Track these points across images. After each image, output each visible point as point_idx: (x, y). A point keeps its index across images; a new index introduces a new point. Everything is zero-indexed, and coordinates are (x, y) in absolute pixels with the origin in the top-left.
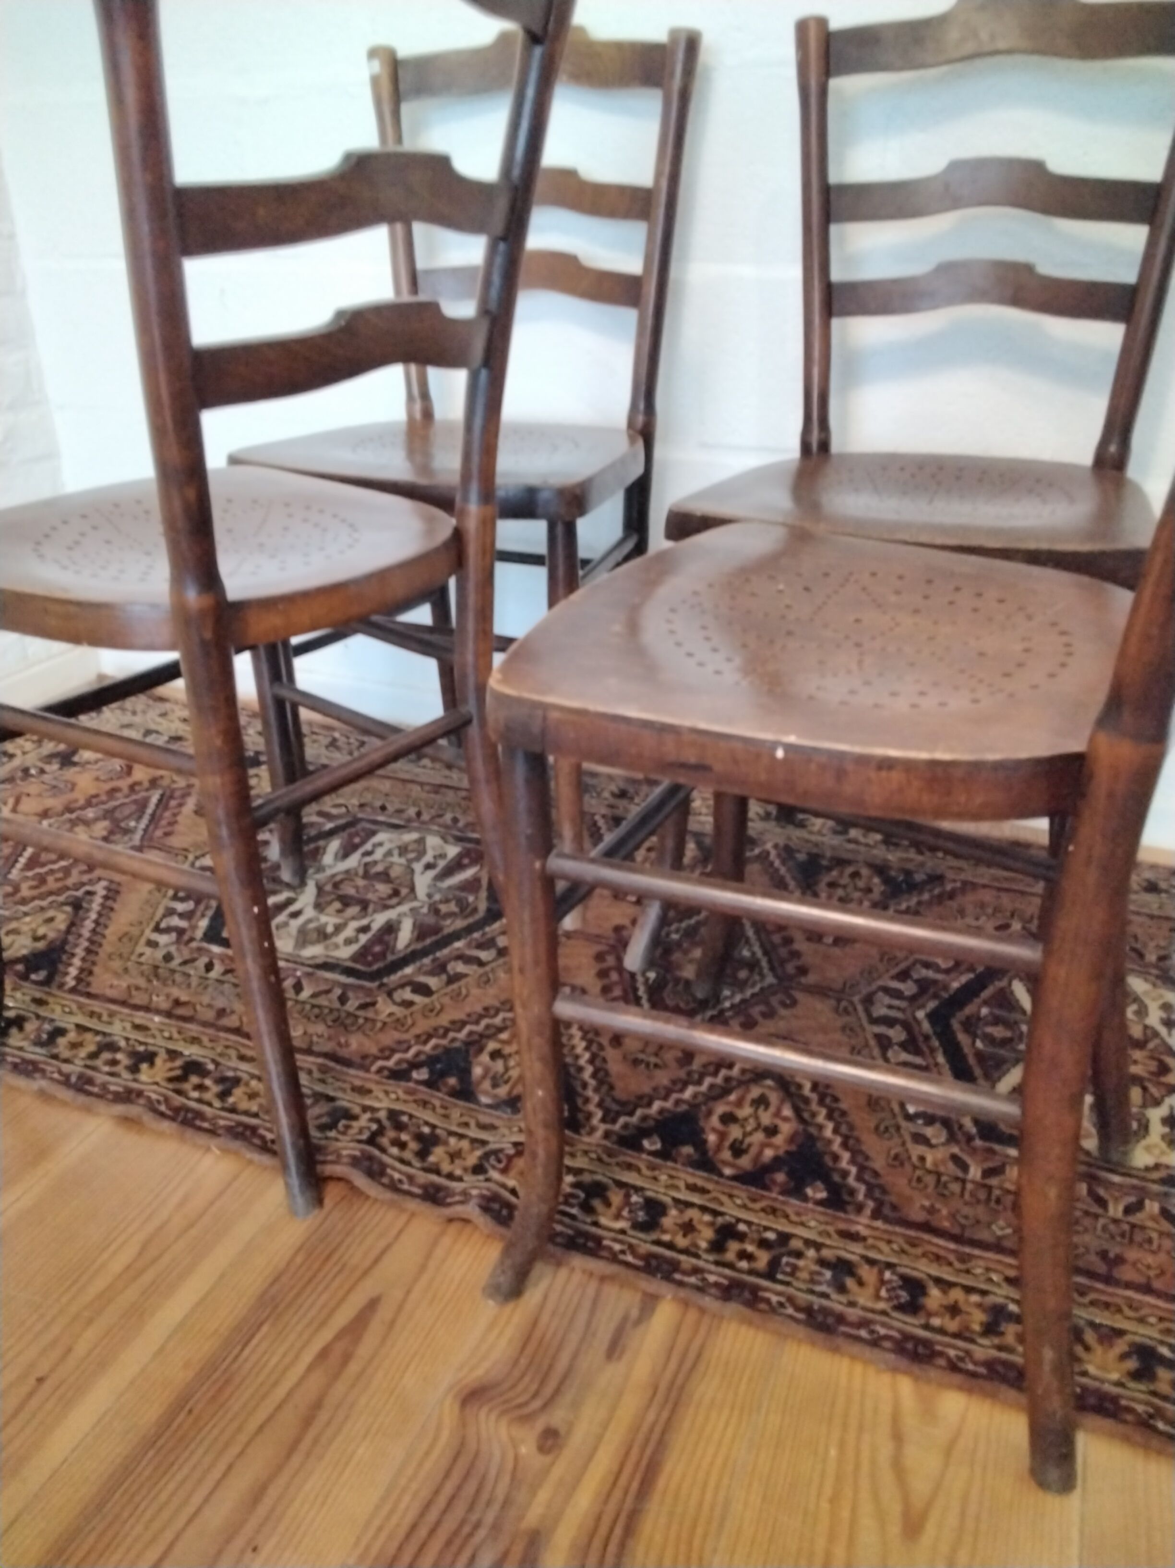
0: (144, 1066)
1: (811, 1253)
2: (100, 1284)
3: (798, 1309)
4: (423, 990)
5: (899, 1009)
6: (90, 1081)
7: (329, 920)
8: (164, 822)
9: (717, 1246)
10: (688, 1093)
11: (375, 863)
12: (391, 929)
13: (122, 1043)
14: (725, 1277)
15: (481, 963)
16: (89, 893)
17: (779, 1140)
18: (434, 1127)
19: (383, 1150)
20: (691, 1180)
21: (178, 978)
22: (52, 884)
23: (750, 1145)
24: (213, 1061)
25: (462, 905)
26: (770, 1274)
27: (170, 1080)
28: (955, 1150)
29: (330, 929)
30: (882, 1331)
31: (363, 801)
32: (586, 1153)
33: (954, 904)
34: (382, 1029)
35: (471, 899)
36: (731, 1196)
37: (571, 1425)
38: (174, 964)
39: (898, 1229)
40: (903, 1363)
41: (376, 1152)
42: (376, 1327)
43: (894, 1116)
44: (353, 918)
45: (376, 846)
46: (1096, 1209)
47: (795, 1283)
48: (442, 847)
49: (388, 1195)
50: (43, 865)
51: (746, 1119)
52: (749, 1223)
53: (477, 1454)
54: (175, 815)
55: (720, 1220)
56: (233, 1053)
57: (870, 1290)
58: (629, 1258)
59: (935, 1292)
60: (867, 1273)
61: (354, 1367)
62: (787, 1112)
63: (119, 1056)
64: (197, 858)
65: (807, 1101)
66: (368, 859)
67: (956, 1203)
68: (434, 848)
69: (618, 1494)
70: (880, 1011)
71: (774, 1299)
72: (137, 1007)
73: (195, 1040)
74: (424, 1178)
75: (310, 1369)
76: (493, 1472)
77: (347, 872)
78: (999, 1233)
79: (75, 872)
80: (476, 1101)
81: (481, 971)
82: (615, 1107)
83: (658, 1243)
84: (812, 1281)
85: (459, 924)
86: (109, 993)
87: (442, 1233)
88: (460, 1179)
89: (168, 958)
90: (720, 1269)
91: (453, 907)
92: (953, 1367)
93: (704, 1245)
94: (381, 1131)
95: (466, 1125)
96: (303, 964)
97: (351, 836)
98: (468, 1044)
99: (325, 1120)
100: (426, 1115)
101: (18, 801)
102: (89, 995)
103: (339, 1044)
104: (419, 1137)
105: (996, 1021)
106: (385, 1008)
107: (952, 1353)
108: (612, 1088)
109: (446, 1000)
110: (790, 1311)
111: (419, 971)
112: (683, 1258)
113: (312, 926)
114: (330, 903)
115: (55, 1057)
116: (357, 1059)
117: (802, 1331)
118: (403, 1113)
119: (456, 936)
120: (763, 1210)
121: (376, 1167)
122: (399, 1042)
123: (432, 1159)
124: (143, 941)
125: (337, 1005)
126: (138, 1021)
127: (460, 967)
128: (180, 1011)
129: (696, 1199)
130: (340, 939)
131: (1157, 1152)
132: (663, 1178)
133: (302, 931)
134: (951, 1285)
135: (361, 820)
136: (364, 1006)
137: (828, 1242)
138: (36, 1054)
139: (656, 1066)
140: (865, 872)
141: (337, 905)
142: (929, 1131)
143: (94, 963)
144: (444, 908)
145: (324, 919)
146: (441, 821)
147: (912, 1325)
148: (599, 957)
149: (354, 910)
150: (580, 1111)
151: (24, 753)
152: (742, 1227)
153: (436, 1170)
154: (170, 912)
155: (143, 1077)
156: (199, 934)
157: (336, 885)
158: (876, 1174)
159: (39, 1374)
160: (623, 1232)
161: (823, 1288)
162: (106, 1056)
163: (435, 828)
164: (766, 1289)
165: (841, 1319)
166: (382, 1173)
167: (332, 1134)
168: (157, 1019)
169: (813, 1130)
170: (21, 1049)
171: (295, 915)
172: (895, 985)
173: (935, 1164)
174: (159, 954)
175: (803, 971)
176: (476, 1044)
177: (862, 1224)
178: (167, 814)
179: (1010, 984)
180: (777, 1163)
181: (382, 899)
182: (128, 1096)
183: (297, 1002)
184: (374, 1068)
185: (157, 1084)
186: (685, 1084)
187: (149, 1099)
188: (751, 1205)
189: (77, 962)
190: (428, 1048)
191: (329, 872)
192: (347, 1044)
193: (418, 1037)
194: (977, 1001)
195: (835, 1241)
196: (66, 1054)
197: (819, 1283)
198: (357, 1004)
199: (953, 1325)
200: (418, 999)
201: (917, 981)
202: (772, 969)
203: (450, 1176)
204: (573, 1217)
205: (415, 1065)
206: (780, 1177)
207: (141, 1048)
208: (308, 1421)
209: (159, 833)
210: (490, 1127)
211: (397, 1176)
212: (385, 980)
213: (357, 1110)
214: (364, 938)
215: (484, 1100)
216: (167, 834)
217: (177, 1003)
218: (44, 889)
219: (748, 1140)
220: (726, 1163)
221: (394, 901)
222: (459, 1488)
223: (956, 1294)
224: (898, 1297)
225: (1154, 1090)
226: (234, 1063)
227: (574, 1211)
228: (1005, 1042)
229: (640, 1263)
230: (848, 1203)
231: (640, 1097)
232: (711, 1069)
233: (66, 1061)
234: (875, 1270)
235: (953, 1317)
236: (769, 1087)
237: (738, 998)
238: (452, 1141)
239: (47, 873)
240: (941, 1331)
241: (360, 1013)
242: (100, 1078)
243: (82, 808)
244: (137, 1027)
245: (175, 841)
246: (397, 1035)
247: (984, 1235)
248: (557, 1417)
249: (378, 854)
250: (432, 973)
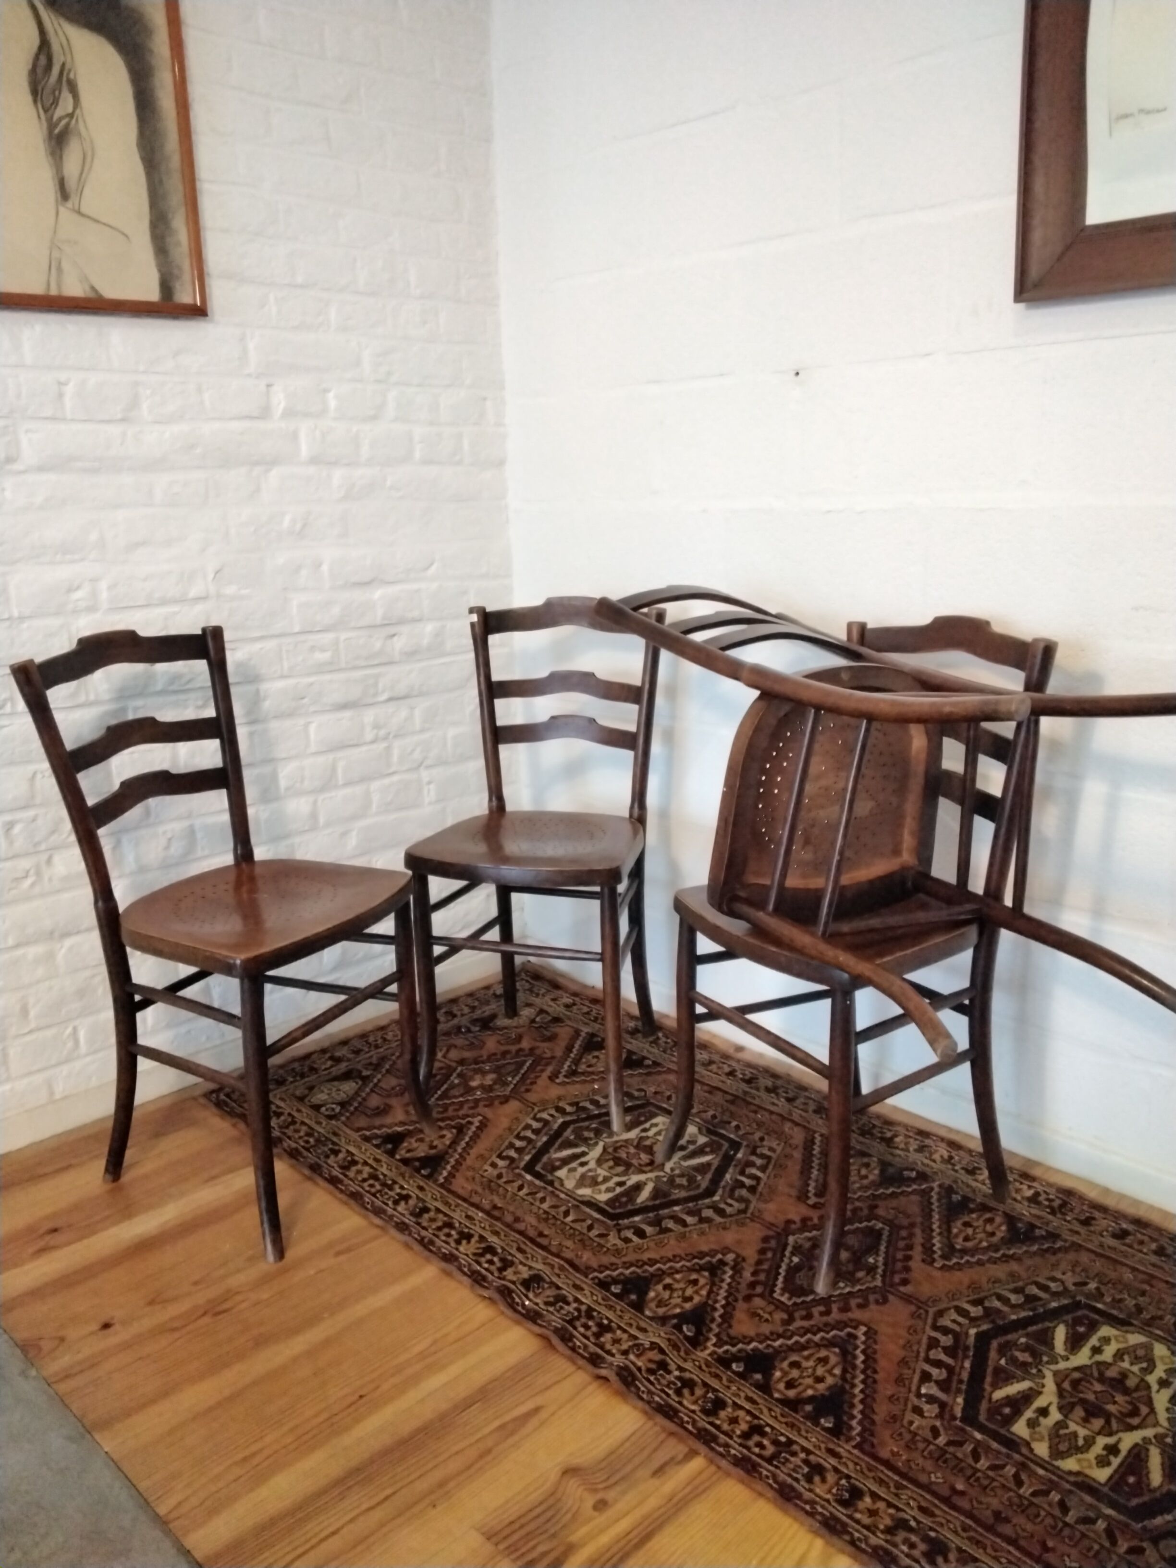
0: (464, 1242)
1: (803, 1455)
2: (402, 1358)
3: (776, 1481)
4: (641, 1234)
5: (959, 1324)
6: (432, 1242)
7: (602, 1173)
8: (529, 1081)
9: (746, 1436)
10: (777, 1344)
11: (648, 1137)
12: (638, 1187)
13: (457, 1225)
14: (741, 1453)
15: (684, 1224)
16: (470, 1123)
17: (821, 1387)
18: (610, 1321)
19: (575, 1328)
20: (750, 1394)
21: (501, 1190)
22: (450, 1113)
23: (800, 1384)
24: (502, 1248)
25: (691, 1180)
26: (769, 1460)
27: (475, 1254)
28: (938, 1423)
29: (600, 1179)
30: (820, 1510)
31: (659, 1089)
32: (694, 1360)
33: (1053, 1259)
34: (605, 1253)
35: (699, 1178)
36: (770, 1410)
37: (616, 1501)
38: (501, 1181)
39: (866, 1459)
40: (824, 1531)
41: (571, 1329)
42: (534, 1422)
43: (910, 1391)
44: (617, 1175)
45: (653, 1125)
46: (1012, 1485)
47: (783, 1468)
48: (696, 1136)
49: (569, 1352)
50: (449, 1098)
51: (807, 1368)
52: (773, 1428)
53: (559, 1500)
54: (537, 1077)
55: (756, 1422)
56: (515, 1245)
57: (826, 1487)
58: (690, 1427)
59: (868, 1500)
60: (831, 1477)
61: (516, 1438)
62: (837, 1371)
63: (453, 1232)
64: (539, 1111)
65: (854, 1367)
66: (644, 1134)
67: (916, 1455)
68: (690, 1136)
69: (623, 1542)
70: (945, 1322)
71: (765, 1473)
72: (473, 1205)
73: (496, 1233)
74: (593, 1349)
75: (491, 1433)
76: (564, 1510)
77: (626, 1141)
78: (933, 1479)
79: (466, 1107)
80: (642, 1313)
81: (682, 1229)
82: (725, 1338)
83: (712, 1424)
84: (794, 1470)
85: (683, 1194)
86: (460, 1191)
87: (590, 1384)
88: (613, 1355)
89: (500, 1176)
90: (741, 1449)
91: (684, 1182)
92: (853, 1543)
93: (738, 1432)
94: (578, 1318)
95: (631, 1325)
96: (575, 1199)
97: (639, 1115)
98: (653, 1275)
99: (551, 1299)
100: (610, 1314)
101: (448, 1051)
102: (449, 1191)
103: (577, 1255)
104: (600, 1325)
105: (1026, 1348)
106: (613, 1240)
107: (857, 1535)
108: (730, 1326)
109: (652, 1244)
110: (771, 1481)
111: (643, 1221)
112: (722, 1436)
113: (590, 1174)
114: (607, 1160)
115: (419, 1224)
116: (583, 1268)
117: (770, 1494)
118: (595, 1310)
119: (676, 1202)
120: (786, 1423)
121: (567, 1336)
122: (612, 1264)
123: (602, 1339)
124: (489, 1162)
125: (585, 1231)
126: (470, 1213)
127: (670, 1224)
128: (496, 1213)
129: (747, 1406)
130: (603, 1187)
131: (1085, 1464)
132: (734, 1388)
133: (583, 1176)
134: (881, 1498)
135: (652, 1104)
136: (601, 1236)
137: (817, 1452)
138: (409, 1220)
139: (767, 1321)
140: (998, 1220)
141: (611, 1163)
142: (926, 1407)
143: (458, 1171)
144: (678, 1181)
145: (599, 1171)
146: (704, 1115)
147: (841, 1513)
148: (766, 1239)
149: (620, 1169)
150: (702, 1334)
151: (463, 1015)
152: (768, 1429)
153: (602, 1347)
154: (511, 1146)
155: (461, 1249)
156: (522, 1164)
157: (616, 1149)
158: (873, 1422)
159: (362, 1393)
160: (693, 1412)
161: (799, 1476)
162: (446, 1230)
163: (698, 1120)
164: (761, 1467)
165: (799, 1496)
166: (570, 1340)
167: (551, 1309)
168: (480, 1214)
169: (847, 1387)
170: (403, 1215)
171: (583, 1164)
172: (967, 1306)
173: (918, 1428)
174: (496, 1172)
175: (905, 1282)
176: (659, 1276)
177: (844, 1448)
178: (532, 1076)
179: (1055, 1327)
180: (811, 1400)
181: (640, 1165)
182: (449, 1258)
183: (563, 1222)
184: (591, 1276)
185: (467, 1255)
186: (779, 1336)
187: (460, 1263)
188: (780, 1418)
189: (449, 1167)
190: (627, 1272)
191: (615, 1138)
192: (581, 1257)
193: (625, 1263)
194: (1021, 1332)
195: (823, 1453)
196: (425, 1224)
197: (798, 1473)
198: (597, 1233)
199: (866, 1520)
200: (635, 1239)
201: (985, 1308)
202: (883, 1276)
203: (609, 1353)
204: (668, 1395)
205: (615, 1281)
206: (809, 1408)
207: (466, 1230)
208: (481, 1456)
209: (523, 1089)
210: (644, 1330)
211: (578, 1343)
212: (620, 1222)
213: (571, 1299)
214: (619, 1190)
215: (647, 1313)
216: (528, 1091)
217: (495, 1207)
218: (445, 1115)
219: (801, 1381)
220: (779, 1391)
221: (649, 1168)
222: (544, 1512)
223: (881, 1505)
224: (842, 1495)
225: (1114, 1425)
226: (513, 1251)
227: (671, 1392)
228: (1024, 1365)
229: (695, 1431)
230: (843, 1434)
231: (745, 1337)
232: (802, 1331)
233: (424, 1228)
234: (837, 1477)
235: (870, 1516)
236: (835, 1353)
237: (848, 1290)
238: (619, 1332)
239: (450, 1104)
240: (858, 1522)
241: (597, 1239)
242: (439, 1243)
243: (483, 1062)
244: (468, 1217)
245: (532, 1097)
246: (614, 1260)
247: (923, 1479)
248: (610, 1495)
249: (651, 1133)
250: (650, 1224)
